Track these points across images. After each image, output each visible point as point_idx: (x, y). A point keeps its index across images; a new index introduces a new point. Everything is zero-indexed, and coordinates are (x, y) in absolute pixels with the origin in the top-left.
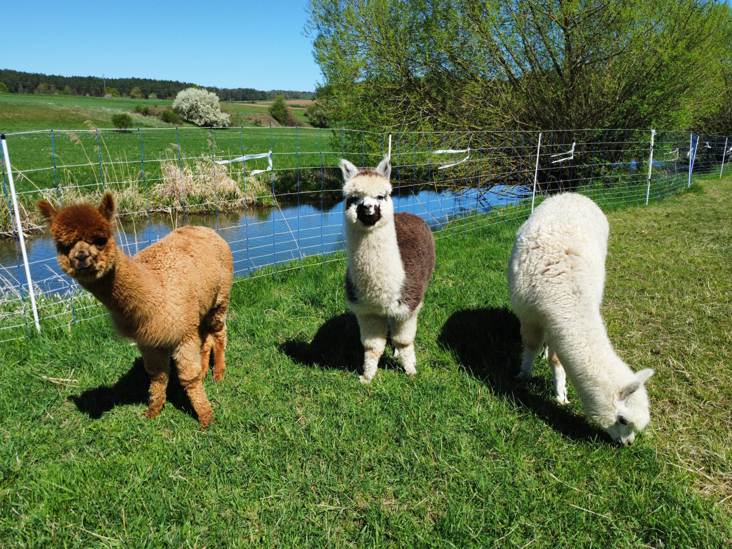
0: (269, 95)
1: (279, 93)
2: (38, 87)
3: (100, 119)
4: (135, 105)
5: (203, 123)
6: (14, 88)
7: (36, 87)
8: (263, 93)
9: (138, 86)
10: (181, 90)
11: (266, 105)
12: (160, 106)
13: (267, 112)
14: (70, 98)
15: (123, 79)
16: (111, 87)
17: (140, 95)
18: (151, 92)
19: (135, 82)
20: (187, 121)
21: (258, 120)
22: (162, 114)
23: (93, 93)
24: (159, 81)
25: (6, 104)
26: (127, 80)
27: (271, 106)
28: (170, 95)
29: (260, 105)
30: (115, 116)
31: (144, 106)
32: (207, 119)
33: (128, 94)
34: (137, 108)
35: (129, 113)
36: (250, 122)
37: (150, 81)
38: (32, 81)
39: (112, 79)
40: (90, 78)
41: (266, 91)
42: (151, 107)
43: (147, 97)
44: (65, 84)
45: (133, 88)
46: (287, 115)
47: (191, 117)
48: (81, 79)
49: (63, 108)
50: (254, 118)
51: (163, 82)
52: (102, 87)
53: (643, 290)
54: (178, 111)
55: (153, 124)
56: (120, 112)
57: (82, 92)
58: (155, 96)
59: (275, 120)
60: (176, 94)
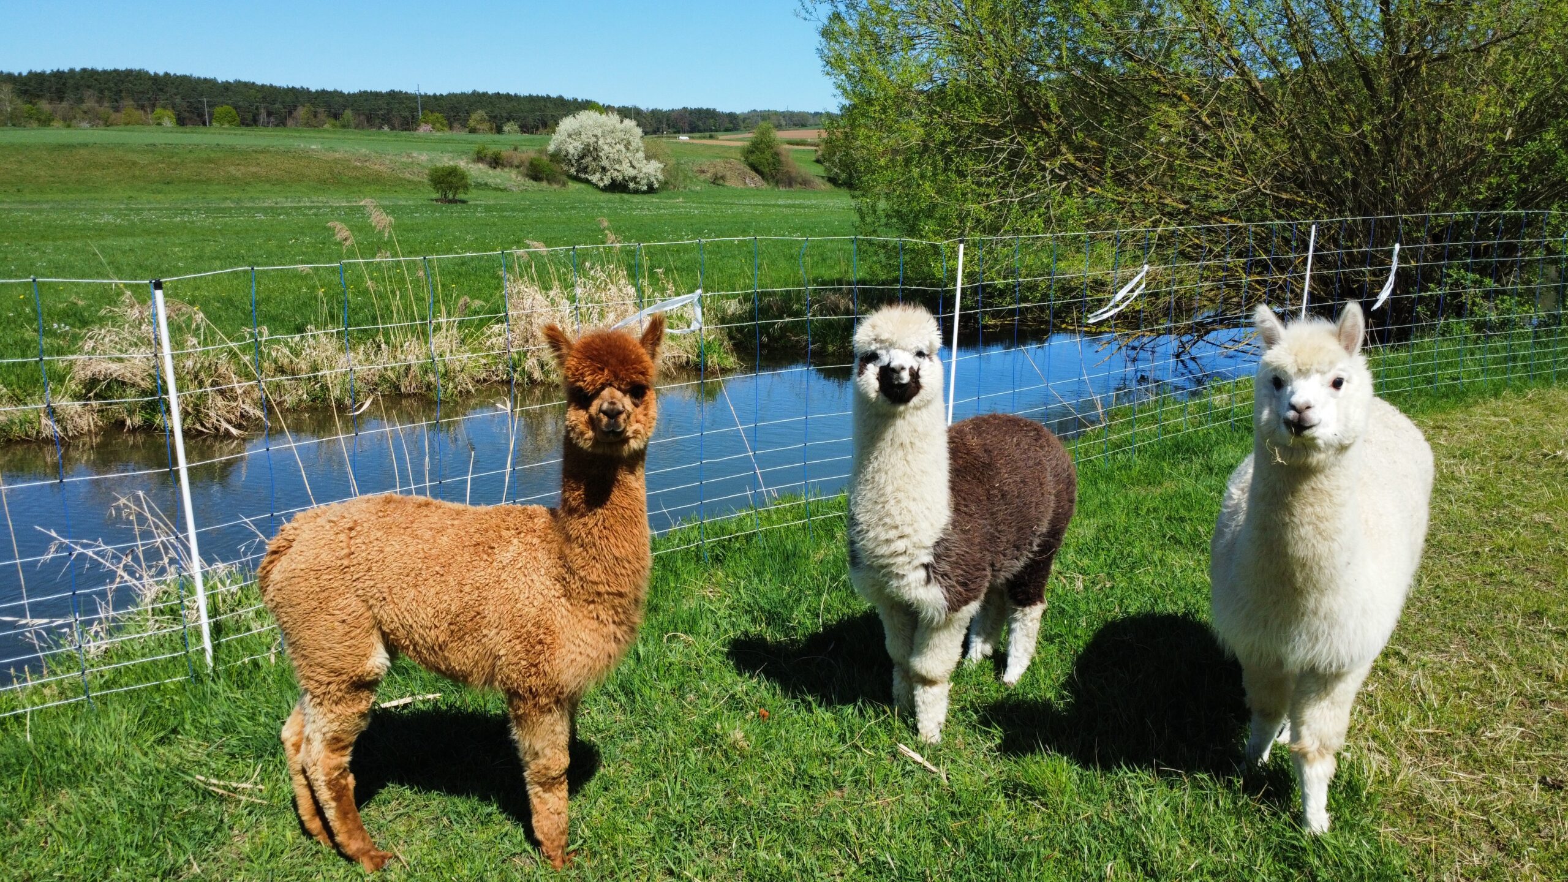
0: (744, 121)
1: (766, 116)
2: (295, 114)
3: (407, 176)
4: (475, 148)
5: (607, 181)
6: (249, 117)
7: (290, 113)
8: (732, 117)
9: (482, 108)
10: (566, 115)
11: (736, 142)
12: (524, 148)
13: (739, 156)
14: (352, 134)
15: (455, 95)
16: (432, 112)
17: (486, 126)
18: (509, 120)
19: (478, 100)
20: (576, 179)
21: (720, 175)
22: (527, 164)
23: (397, 123)
24: (525, 98)
25: (233, 149)
26: (463, 95)
27: (747, 144)
28: (545, 125)
29: (724, 140)
30: (436, 170)
31: (492, 150)
32: (615, 174)
33: (464, 125)
34: (479, 152)
35: (462, 164)
36: (702, 177)
37: (508, 97)
38: (283, 103)
39: (435, 95)
40: (392, 95)
41: (738, 112)
42: (506, 152)
43: (499, 131)
44: (345, 107)
45: (475, 111)
46: (779, 162)
47: (585, 170)
48: (377, 95)
49: (337, 155)
50: (712, 170)
51: (532, 99)
52: (414, 110)
53: (1538, 615)
54: (557, 157)
55: (508, 185)
56: (446, 161)
57: (377, 121)
58: (516, 127)
59: (753, 174)
60: (557, 124)
